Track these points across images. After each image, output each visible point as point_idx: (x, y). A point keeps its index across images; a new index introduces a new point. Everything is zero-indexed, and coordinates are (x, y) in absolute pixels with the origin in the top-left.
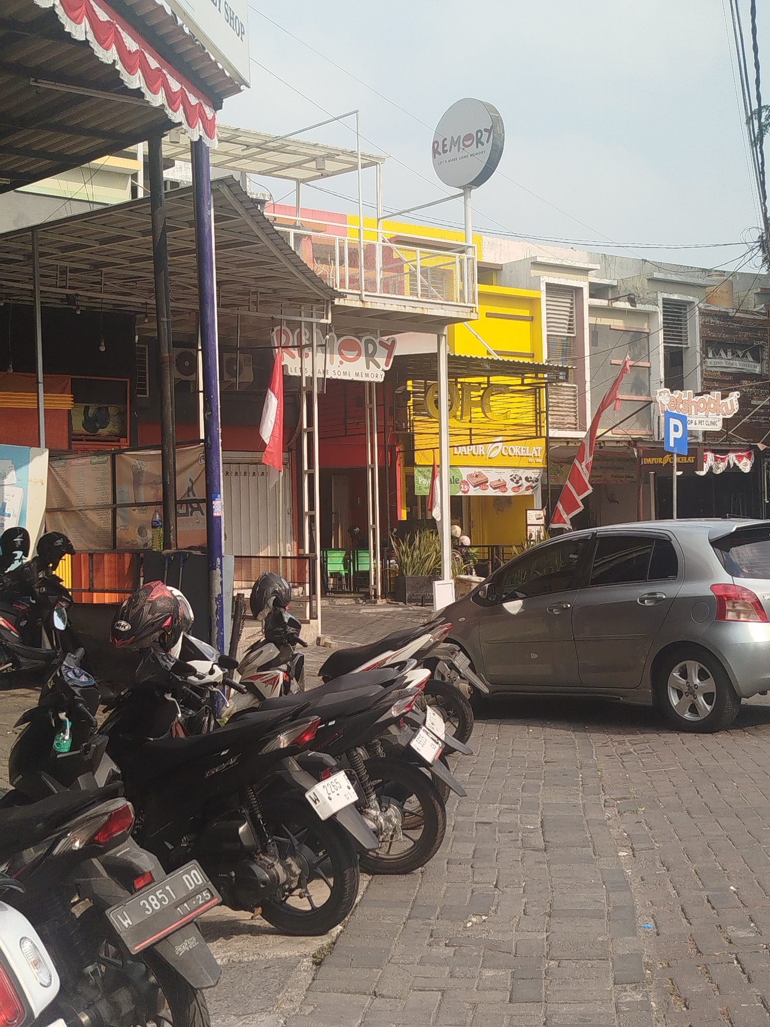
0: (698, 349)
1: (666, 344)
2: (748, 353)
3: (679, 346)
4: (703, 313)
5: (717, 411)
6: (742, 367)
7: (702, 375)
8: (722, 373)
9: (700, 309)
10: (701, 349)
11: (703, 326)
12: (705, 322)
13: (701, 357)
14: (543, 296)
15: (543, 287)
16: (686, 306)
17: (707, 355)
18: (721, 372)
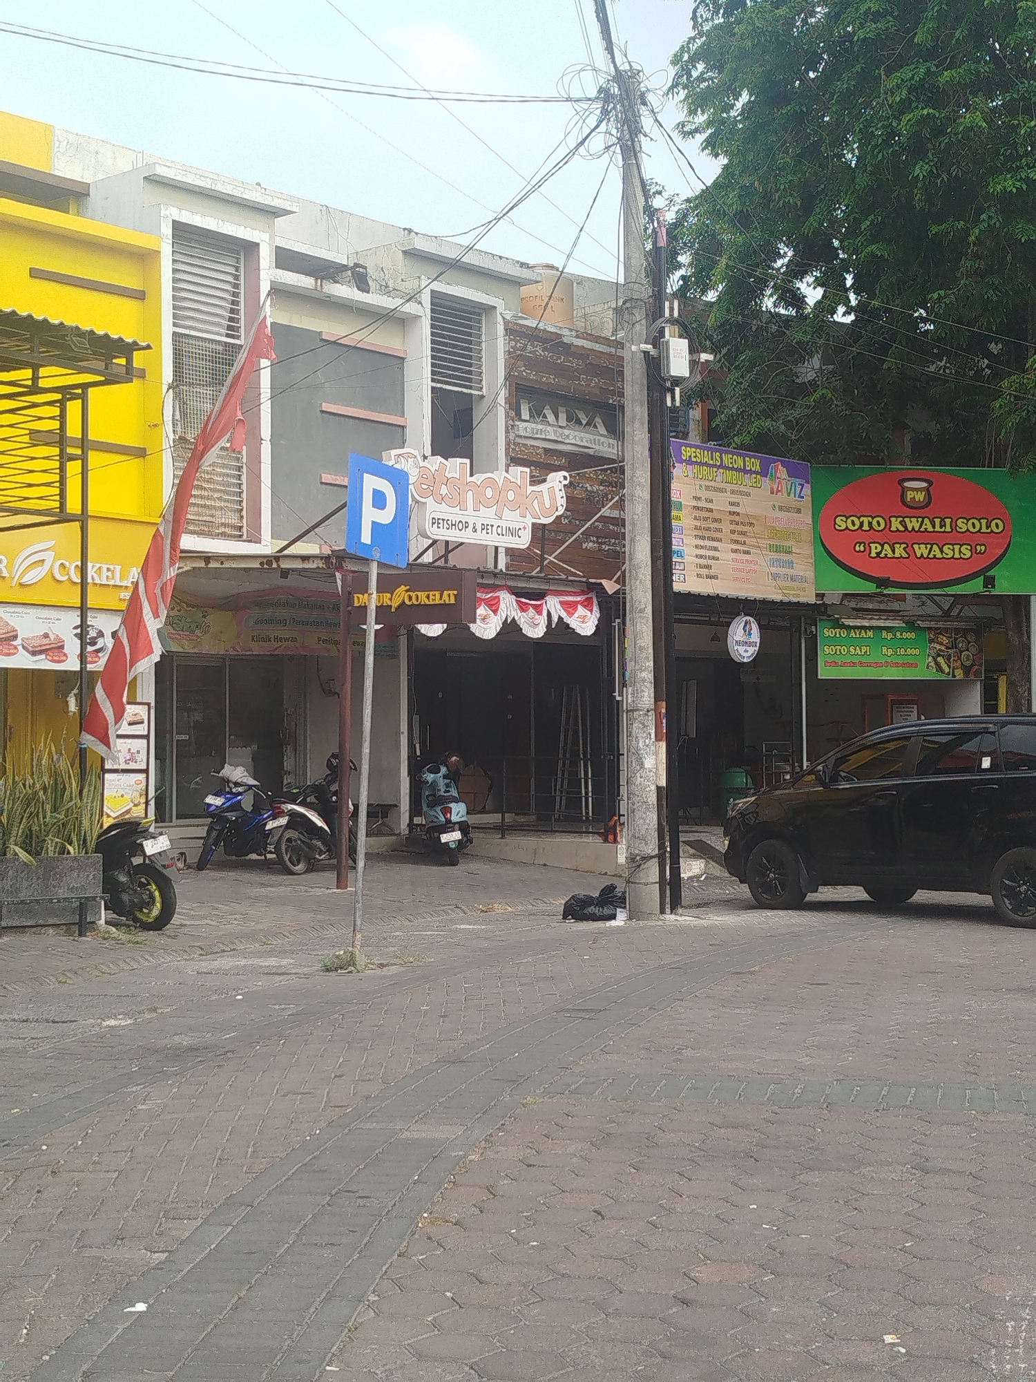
0: (501, 399)
1: (434, 385)
2: (598, 420)
3: (465, 391)
4: (513, 331)
5: (520, 506)
6: (586, 444)
7: (507, 450)
8: (547, 451)
9: (506, 322)
10: (507, 400)
11: (514, 357)
12: (515, 348)
13: (507, 415)
14: (166, 249)
15: (167, 230)
16: (479, 315)
17: (518, 414)
18: (545, 449)
